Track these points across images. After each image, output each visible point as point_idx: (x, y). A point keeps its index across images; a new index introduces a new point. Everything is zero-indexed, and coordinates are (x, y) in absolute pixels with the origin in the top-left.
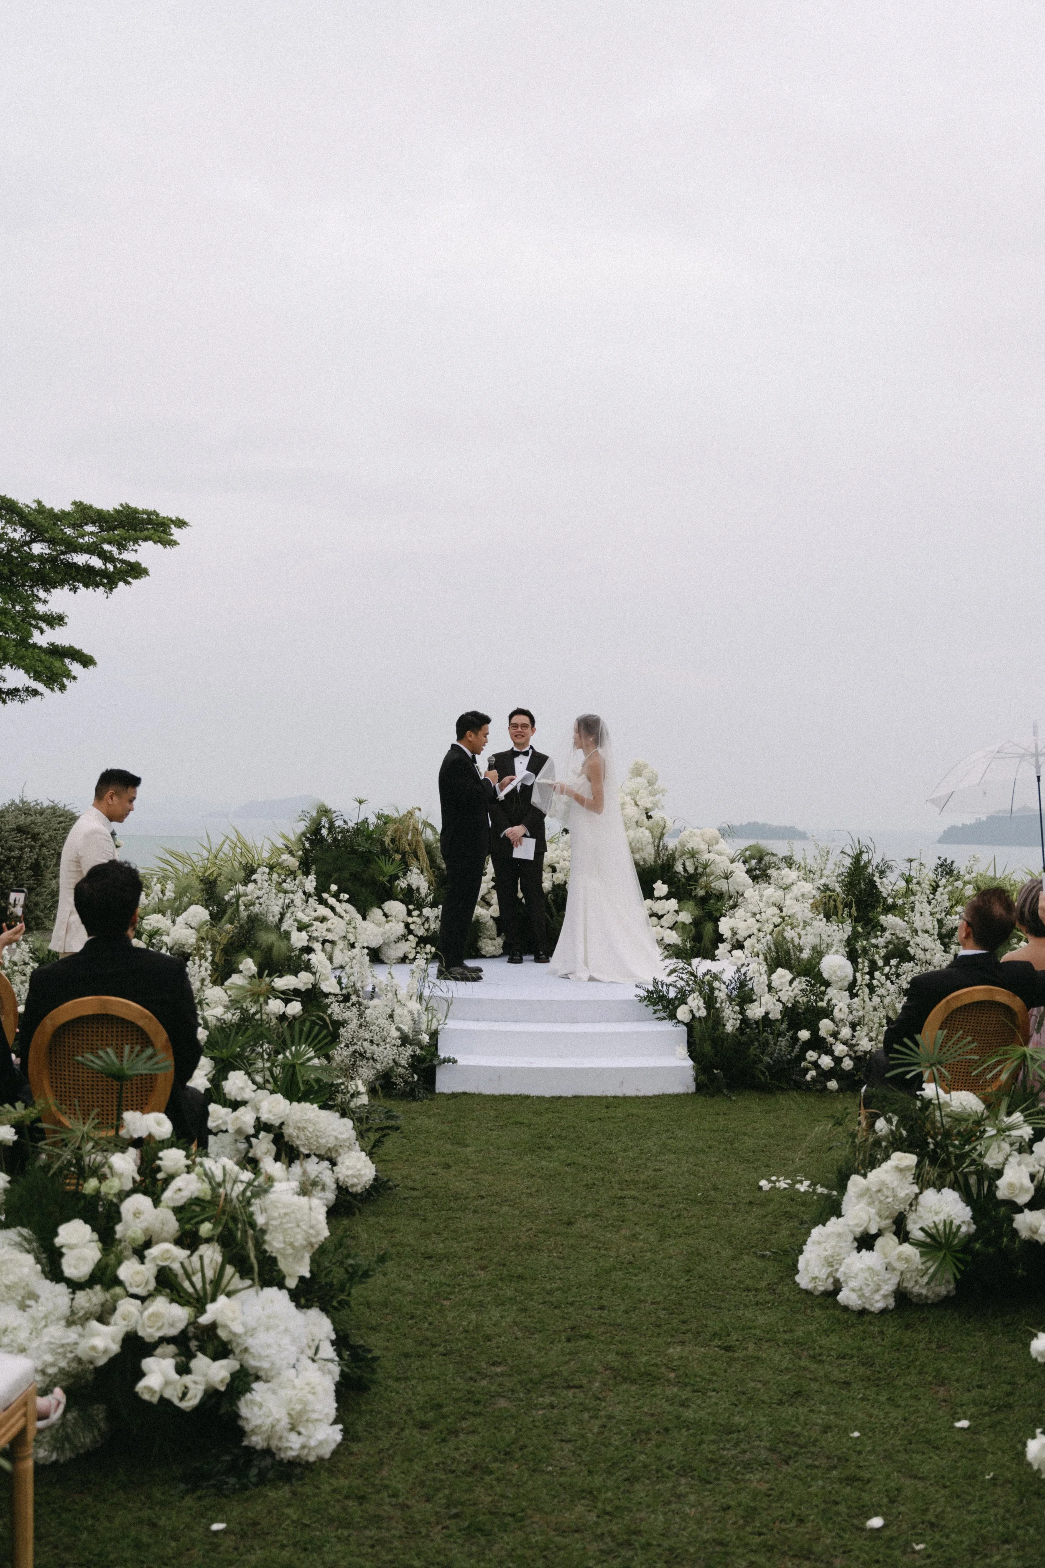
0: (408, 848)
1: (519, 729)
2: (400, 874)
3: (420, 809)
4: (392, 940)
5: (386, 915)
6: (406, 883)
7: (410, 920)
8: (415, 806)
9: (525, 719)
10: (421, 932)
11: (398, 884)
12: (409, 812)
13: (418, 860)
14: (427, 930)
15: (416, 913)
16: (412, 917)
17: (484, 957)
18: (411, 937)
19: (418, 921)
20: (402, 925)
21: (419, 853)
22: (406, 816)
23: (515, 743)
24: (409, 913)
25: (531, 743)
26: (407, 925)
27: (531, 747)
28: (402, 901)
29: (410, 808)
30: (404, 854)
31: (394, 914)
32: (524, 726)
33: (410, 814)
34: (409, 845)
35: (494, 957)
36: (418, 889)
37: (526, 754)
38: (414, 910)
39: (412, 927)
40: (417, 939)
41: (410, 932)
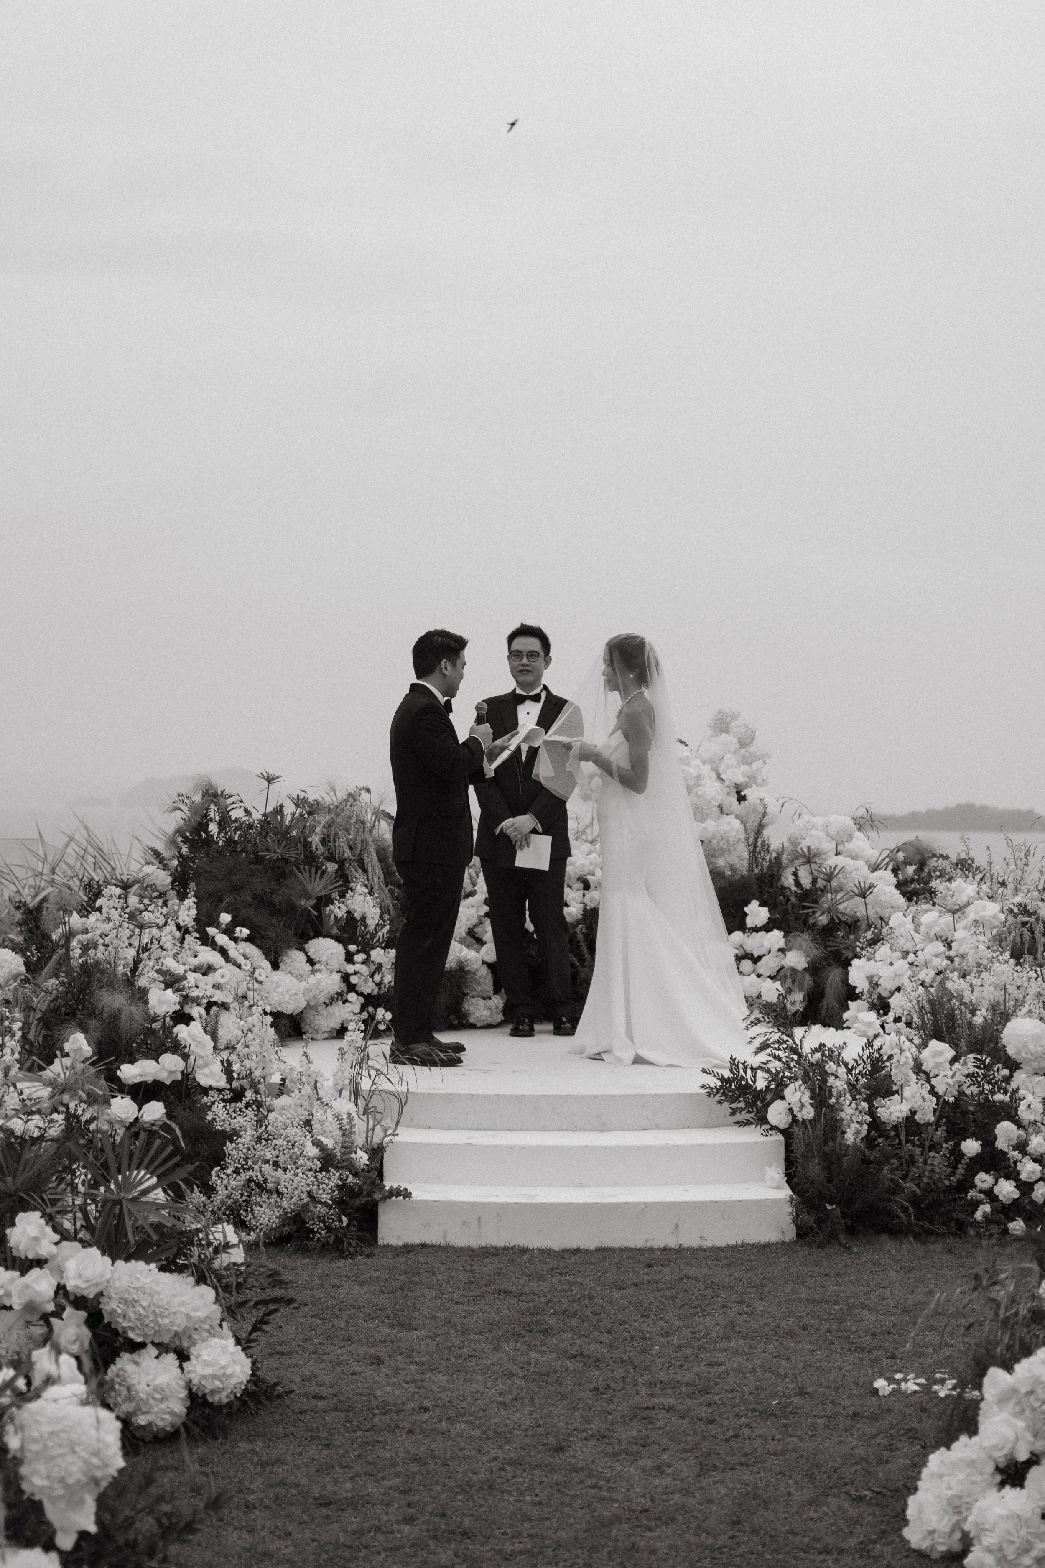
0: (348, 854)
1: (525, 661)
2: (335, 895)
3: (368, 791)
4: (322, 1000)
5: (311, 962)
6: (344, 908)
7: (350, 969)
8: (360, 785)
9: (533, 644)
10: (369, 988)
11: (331, 912)
12: (350, 795)
13: (365, 871)
14: (379, 985)
15: (360, 957)
16: (354, 963)
17: (473, 1026)
18: (352, 996)
19: (364, 969)
20: (337, 977)
21: (366, 860)
22: (346, 801)
23: (518, 682)
24: (349, 958)
25: (544, 680)
26: (346, 978)
27: (545, 688)
28: (338, 940)
29: (352, 789)
30: (341, 863)
31: (324, 959)
32: (532, 654)
33: (352, 797)
34: (351, 848)
35: (489, 1026)
36: (364, 919)
37: (536, 698)
38: (358, 952)
39: (354, 980)
40: (362, 1000)
41: (352, 988)
